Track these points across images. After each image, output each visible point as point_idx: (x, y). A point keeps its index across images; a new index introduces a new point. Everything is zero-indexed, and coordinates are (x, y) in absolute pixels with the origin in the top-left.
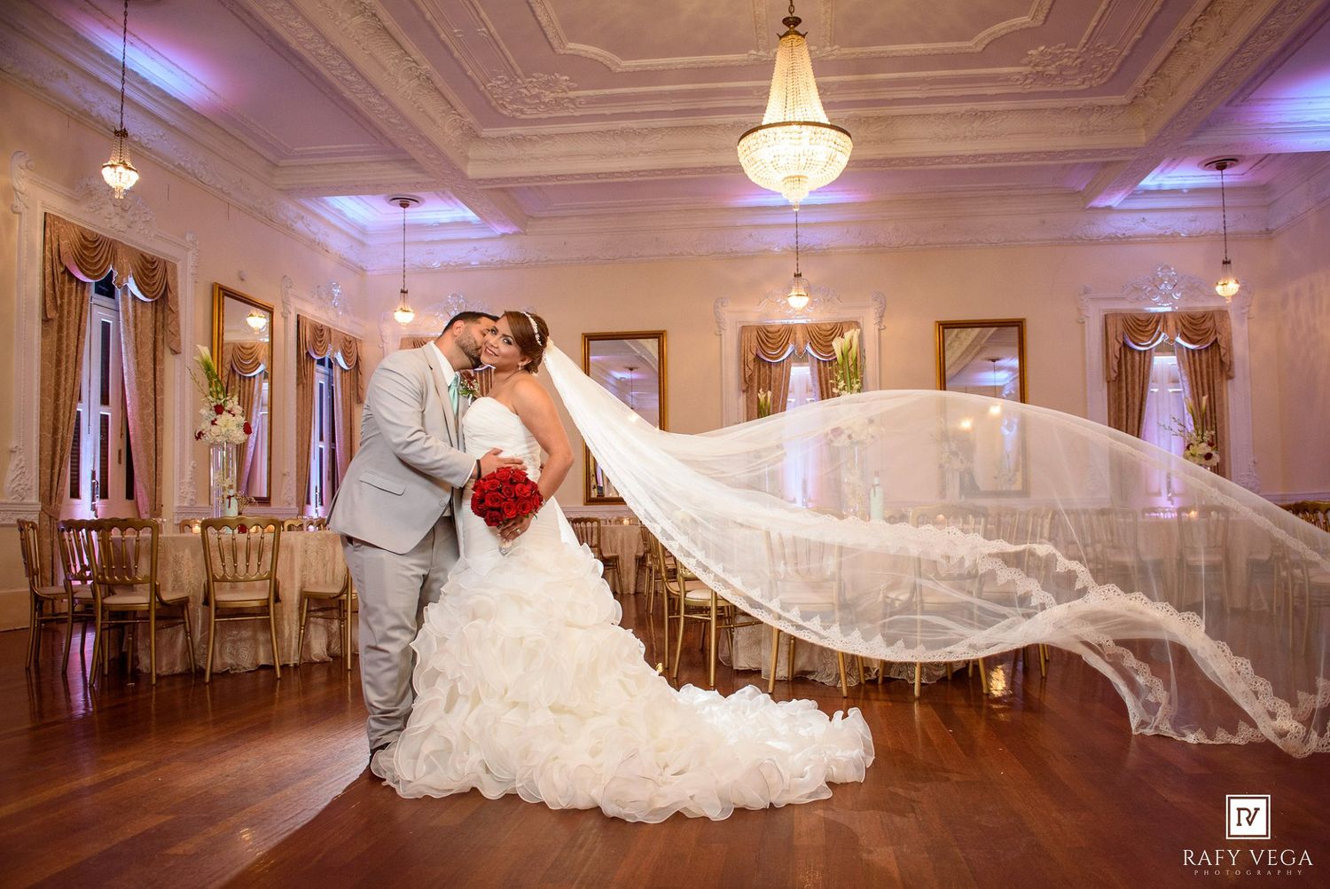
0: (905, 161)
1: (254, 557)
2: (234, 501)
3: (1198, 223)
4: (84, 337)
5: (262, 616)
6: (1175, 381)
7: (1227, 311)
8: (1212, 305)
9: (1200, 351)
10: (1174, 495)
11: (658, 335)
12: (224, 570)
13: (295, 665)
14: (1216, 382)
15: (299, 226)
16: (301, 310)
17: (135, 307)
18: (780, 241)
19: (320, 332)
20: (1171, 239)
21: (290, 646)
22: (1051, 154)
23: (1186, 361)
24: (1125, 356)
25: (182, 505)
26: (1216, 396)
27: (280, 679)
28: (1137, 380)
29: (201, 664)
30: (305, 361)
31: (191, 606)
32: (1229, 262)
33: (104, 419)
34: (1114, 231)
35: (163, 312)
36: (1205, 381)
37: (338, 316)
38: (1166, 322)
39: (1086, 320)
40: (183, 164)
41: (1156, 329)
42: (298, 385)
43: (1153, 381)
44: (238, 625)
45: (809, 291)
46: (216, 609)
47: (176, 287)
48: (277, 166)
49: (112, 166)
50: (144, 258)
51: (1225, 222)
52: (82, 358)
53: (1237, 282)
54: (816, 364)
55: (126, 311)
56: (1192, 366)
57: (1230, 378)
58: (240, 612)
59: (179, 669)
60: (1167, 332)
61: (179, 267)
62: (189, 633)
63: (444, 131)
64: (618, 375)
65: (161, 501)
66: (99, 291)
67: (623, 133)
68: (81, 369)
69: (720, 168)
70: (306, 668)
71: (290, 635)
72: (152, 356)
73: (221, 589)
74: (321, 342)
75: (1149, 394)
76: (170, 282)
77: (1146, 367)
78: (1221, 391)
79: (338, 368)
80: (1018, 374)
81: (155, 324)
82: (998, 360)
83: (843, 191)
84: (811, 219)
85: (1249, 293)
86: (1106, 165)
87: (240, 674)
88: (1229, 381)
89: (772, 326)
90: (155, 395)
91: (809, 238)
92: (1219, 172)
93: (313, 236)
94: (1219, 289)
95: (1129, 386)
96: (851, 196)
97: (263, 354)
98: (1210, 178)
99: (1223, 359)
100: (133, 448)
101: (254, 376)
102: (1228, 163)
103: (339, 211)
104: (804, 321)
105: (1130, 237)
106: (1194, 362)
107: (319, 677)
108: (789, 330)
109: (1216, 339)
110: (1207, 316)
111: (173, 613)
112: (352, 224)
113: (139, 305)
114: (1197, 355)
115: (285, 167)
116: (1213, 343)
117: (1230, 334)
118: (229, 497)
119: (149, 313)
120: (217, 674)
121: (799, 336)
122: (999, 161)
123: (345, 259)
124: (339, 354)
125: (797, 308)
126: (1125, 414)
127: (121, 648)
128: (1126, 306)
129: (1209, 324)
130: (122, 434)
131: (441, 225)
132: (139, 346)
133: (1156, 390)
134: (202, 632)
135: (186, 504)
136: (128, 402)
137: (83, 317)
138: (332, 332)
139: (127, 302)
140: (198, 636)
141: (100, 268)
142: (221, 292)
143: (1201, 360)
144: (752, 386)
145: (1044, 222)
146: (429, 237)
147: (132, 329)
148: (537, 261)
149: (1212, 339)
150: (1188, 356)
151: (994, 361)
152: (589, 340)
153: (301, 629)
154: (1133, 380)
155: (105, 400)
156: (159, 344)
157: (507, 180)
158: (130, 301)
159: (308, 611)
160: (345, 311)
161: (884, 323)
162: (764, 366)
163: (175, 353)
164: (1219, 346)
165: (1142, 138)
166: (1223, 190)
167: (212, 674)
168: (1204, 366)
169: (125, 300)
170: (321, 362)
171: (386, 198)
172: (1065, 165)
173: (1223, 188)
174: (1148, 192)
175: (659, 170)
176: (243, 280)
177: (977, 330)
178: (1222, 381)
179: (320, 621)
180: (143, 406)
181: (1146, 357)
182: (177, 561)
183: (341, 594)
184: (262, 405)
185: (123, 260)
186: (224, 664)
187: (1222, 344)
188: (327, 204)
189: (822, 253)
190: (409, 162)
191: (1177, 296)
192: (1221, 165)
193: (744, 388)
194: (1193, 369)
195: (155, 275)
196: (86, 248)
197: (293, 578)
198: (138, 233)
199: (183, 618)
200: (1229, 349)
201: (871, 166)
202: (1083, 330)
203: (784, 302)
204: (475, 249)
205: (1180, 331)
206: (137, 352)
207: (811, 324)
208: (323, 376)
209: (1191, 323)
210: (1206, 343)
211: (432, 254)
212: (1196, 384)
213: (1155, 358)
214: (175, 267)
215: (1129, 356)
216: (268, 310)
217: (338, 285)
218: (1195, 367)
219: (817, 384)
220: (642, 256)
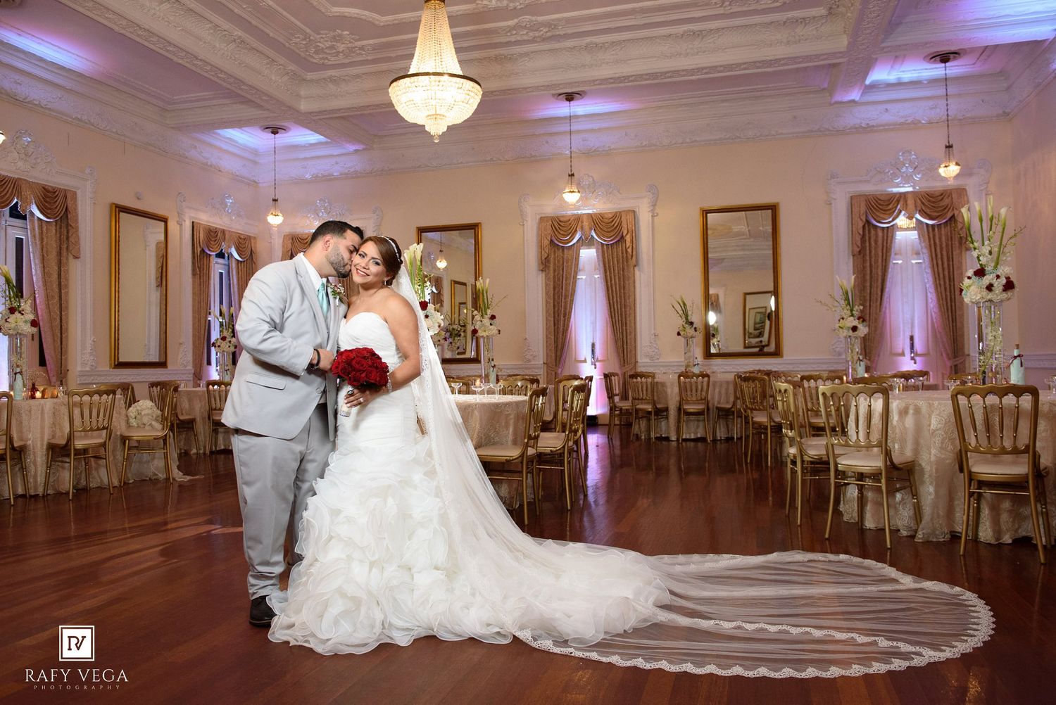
3: (938, 110)
6: (916, 254)
7: (965, 189)
8: (943, 185)
9: (938, 226)
10: (917, 355)
11: (473, 228)
14: (954, 253)
16: (193, 218)
17: (41, 226)
19: (213, 233)
20: (914, 125)
23: (927, 236)
24: (869, 233)
25: (84, 369)
26: (955, 266)
28: (880, 254)
30: (199, 256)
32: (952, 147)
34: (858, 121)
35: (67, 228)
36: (945, 254)
37: (231, 220)
38: (906, 201)
39: (833, 202)
40: (79, 117)
41: (896, 207)
42: (193, 275)
43: (895, 254)
47: (76, 209)
48: (167, 110)
50: (46, 189)
54: (600, 247)
60: (906, 210)
61: (79, 193)
65: (66, 366)
72: (57, 261)
74: (214, 241)
75: (891, 265)
76: (69, 205)
77: (889, 241)
78: (961, 263)
79: (234, 260)
81: (60, 235)
86: (833, 66)
88: (968, 252)
89: (563, 216)
90: (60, 289)
92: (943, 65)
93: (205, 161)
94: (942, 171)
95: (873, 260)
98: (936, 70)
99: (961, 232)
100: (42, 329)
102: (953, 56)
103: (231, 140)
104: (590, 212)
105: (873, 126)
106: (934, 236)
108: (578, 218)
109: (954, 215)
110: (944, 194)
114: (936, 229)
115: (173, 111)
116: (948, 220)
119: (53, 231)
121: (586, 224)
123: (237, 176)
124: (234, 249)
126: (868, 284)
128: (870, 188)
129: (946, 201)
131: (311, 145)
132: (45, 256)
133: (899, 262)
135: (88, 369)
136: (36, 295)
138: (227, 233)
139: (34, 222)
141: (6, 200)
142: (117, 209)
143: (940, 234)
144: (549, 267)
145: (795, 117)
146: (302, 156)
147: (38, 242)
148: (382, 170)
149: (949, 215)
150: (928, 232)
152: (420, 232)
154: (877, 254)
156: (64, 252)
160: (239, 215)
161: (656, 211)
162: (558, 249)
163: (76, 257)
164: (955, 221)
166: (946, 80)
168: (943, 239)
169: (31, 221)
171: (261, 127)
174: (874, 87)
176: (140, 198)
178: (961, 253)
181: (890, 232)
185: (27, 192)
187: (957, 219)
188: (219, 134)
189: (606, 154)
191: (917, 178)
192: (944, 59)
193: (542, 268)
194: (932, 242)
195: (55, 202)
198: (41, 171)
202: (831, 211)
204: (337, 163)
205: (920, 208)
206: (43, 259)
207: (596, 214)
208: (223, 266)
209: (929, 201)
210: (945, 219)
211: (306, 167)
212: (936, 256)
213: (897, 233)
214: (75, 193)
215: (873, 232)
216: (162, 221)
217: (230, 196)
218: (934, 240)
219: (602, 265)
220: (461, 163)
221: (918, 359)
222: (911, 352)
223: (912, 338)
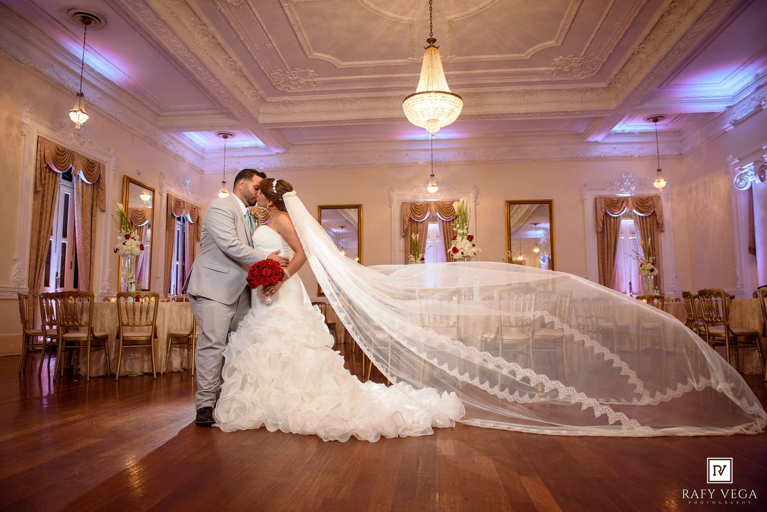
0: (489, 116)
1: (144, 314)
2: (133, 285)
3: (644, 150)
4: (55, 201)
5: (147, 346)
6: (633, 233)
7: (660, 196)
8: (652, 193)
9: (646, 217)
10: (633, 293)
11: (358, 207)
12: (128, 321)
13: (164, 373)
14: (655, 233)
15: (170, 147)
16: (169, 191)
17: (82, 187)
18: (423, 158)
19: (178, 202)
20: (629, 158)
21: (161, 362)
22: (566, 113)
23: (639, 223)
24: (606, 220)
25: (104, 291)
26: (655, 240)
27: (156, 379)
28: (613, 232)
29: (113, 371)
30: (170, 218)
31: (109, 340)
32: (661, 170)
33: (64, 245)
34: (599, 154)
35: (97, 190)
36: (649, 233)
37: (188, 195)
38: (627, 202)
39: (585, 200)
40: (110, 113)
41: (622, 205)
42: (166, 230)
43: (621, 233)
44: (134, 350)
45: (438, 184)
46: (123, 341)
47: (104, 177)
48: (159, 115)
49: (75, 111)
50: (89, 161)
51: (658, 149)
52: (54, 212)
53: (665, 180)
54: (442, 223)
55: (78, 189)
56: (642, 225)
57: (662, 231)
58: (135, 342)
59: (101, 374)
60: (628, 207)
61: (107, 166)
62: (107, 354)
63: (248, 98)
64: (335, 231)
66: (64, 178)
67: (341, 100)
68: (53, 218)
69: (393, 119)
70: (169, 374)
71: (162, 356)
72: (90, 212)
73: (126, 330)
74: (179, 208)
75: (619, 240)
76: (101, 174)
77: (617, 225)
78: (658, 238)
79: (188, 222)
80: (549, 231)
81: (93, 195)
82: (538, 224)
83: (457, 132)
84: (439, 147)
85: (672, 187)
86: (595, 119)
87: (134, 377)
88: (662, 233)
89: (418, 203)
90: (91, 233)
91: (438, 157)
92: (654, 123)
93: (177, 153)
94: (656, 184)
95: (609, 236)
96: (461, 135)
97: (148, 215)
98: (650, 127)
99: (659, 221)
100: (78, 261)
101: (143, 226)
102: (659, 118)
103: (191, 140)
104: (435, 200)
105: (608, 157)
106: (643, 223)
107: (176, 379)
108: (428, 205)
109: (654, 211)
110: (649, 199)
111: (99, 343)
112: (197, 147)
113: (85, 186)
114: (644, 220)
115: (164, 116)
116: (652, 214)
117: (662, 208)
118: (131, 283)
119: (90, 190)
120: (121, 377)
121: (433, 208)
122: (539, 116)
123: (193, 165)
124: (189, 215)
125: (432, 193)
126: (606, 250)
127: (70, 362)
128: (606, 193)
129: (650, 203)
130: (73, 254)
131: (244, 148)
132: (84, 208)
133: (623, 238)
134: (115, 354)
136: (77, 236)
137: (55, 191)
138: (185, 203)
139: (78, 183)
140: (112, 356)
141: (65, 165)
142: (128, 180)
143: (646, 222)
144: (408, 234)
145: (562, 149)
146: (237, 154)
147: (81, 198)
148: (295, 167)
149: (652, 211)
150: (640, 220)
151: (535, 224)
152: (321, 209)
153: (167, 354)
154: (611, 233)
155: (65, 235)
156: (95, 208)
157: (280, 124)
158: (80, 183)
159: (172, 344)
160: (192, 192)
161: (478, 202)
162: (414, 224)
163: (103, 211)
164: (656, 215)
165: (614, 105)
166: (656, 133)
167: (119, 377)
168: (648, 225)
169: (77, 182)
170: (179, 219)
171: (216, 133)
172: (574, 119)
173: (656, 132)
174: (617, 134)
175: (360, 120)
176: (139, 174)
177: (528, 206)
178: (658, 233)
179: (178, 349)
180: (84, 239)
181: (617, 220)
182: (102, 316)
183: (189, 335)
184: (147, 242)
185: (78, 162)
186: (126, 372)
187: (658, 214)
188: (185, 136)
189: (446, 165)
190: (229, 114)
191: (633, 188)
192: (655, 120)
193: (403, 235)
194: (642, 227)
195: (94, 170)
196: (59, 155)
197: (164, 326)
198: (86, 148)
199: (105, 346)
200: (662, 216)
201: (471, 118)
202: (584, 207)
203: (425, 190)
204: (262, 161)
205: (635, 206)
206: (83, 210)
207: (440, 202)
208: (179, 226)
209: (641, 203)
210: (650, 213)
211: (239, 163)
212: (644, 234)
213: (622, 221)
214: (104, 166)
215: (608, 220)
216: (152, 191)
217: (189, 178)
218: (643, 226)
219: (442, 233)
220: (350, 165)
221: (633, 296)
222: (630, 292)
223: (630, 284)
